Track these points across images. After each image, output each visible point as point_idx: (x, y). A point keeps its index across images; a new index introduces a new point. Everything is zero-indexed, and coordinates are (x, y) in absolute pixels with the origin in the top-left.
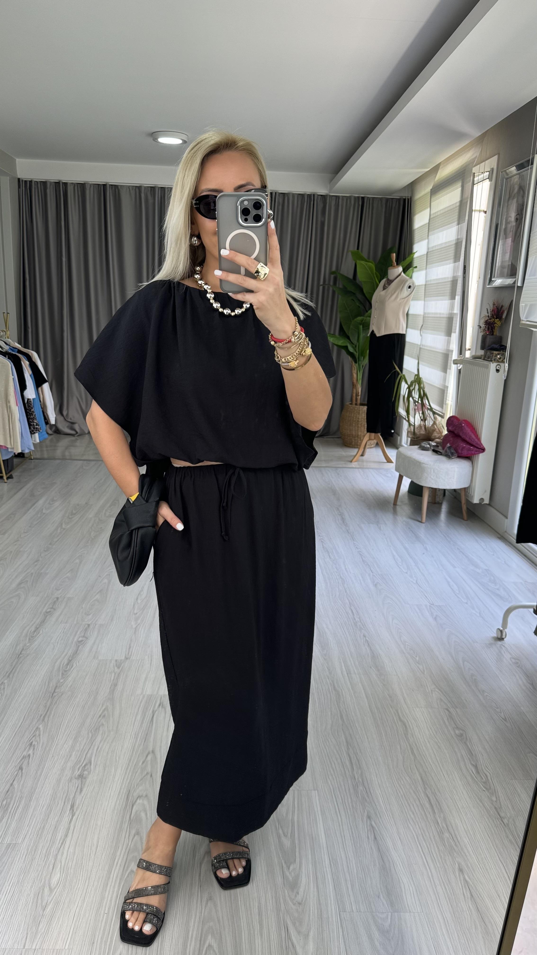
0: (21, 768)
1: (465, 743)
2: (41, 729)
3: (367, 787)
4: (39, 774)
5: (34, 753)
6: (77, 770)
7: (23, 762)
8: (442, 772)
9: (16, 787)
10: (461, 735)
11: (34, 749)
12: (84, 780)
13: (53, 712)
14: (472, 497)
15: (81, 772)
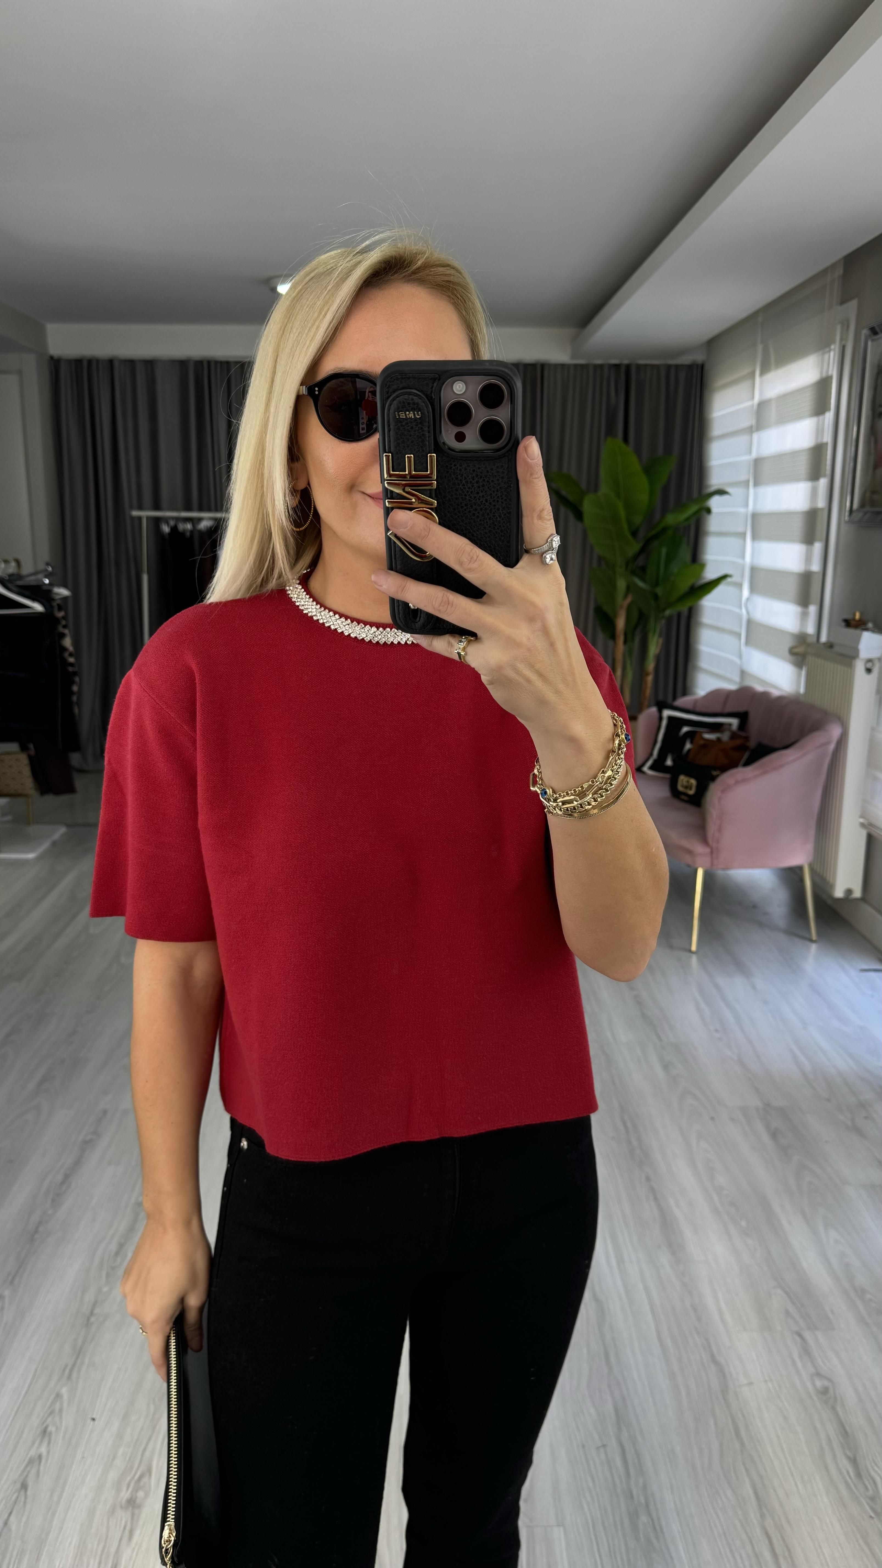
0: (24, 1486)
1: (833, 1408)
2: (65, 1397)
3: (655, 1516)
4: (55, 1498)
5: (48, 1452)
6: (125, 1488)
7: (29, 1472)
8: (792, 1475)
9: (14, 1528)
10: (825, 1391)
11: (49, 1443)
12: (137, 1511)
13: (87, 1360)
14: (832, 886)
15: (132, 1491)
